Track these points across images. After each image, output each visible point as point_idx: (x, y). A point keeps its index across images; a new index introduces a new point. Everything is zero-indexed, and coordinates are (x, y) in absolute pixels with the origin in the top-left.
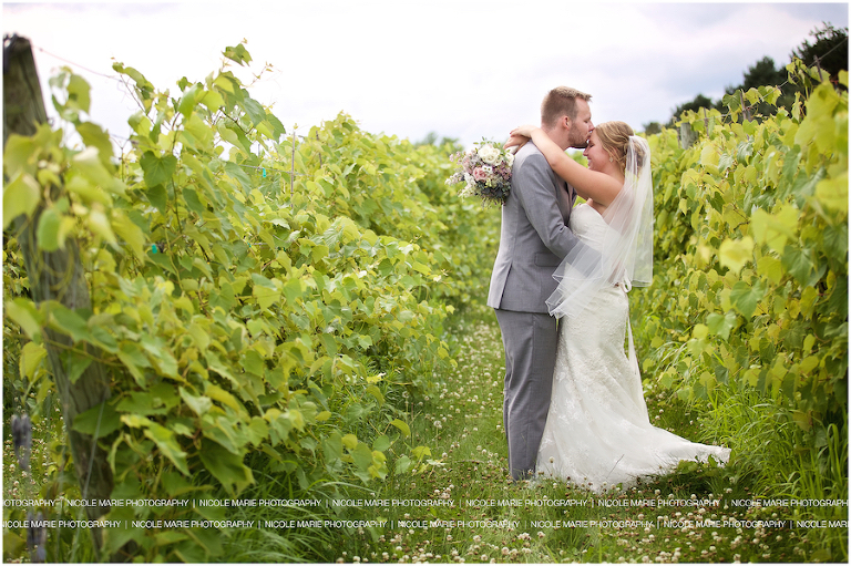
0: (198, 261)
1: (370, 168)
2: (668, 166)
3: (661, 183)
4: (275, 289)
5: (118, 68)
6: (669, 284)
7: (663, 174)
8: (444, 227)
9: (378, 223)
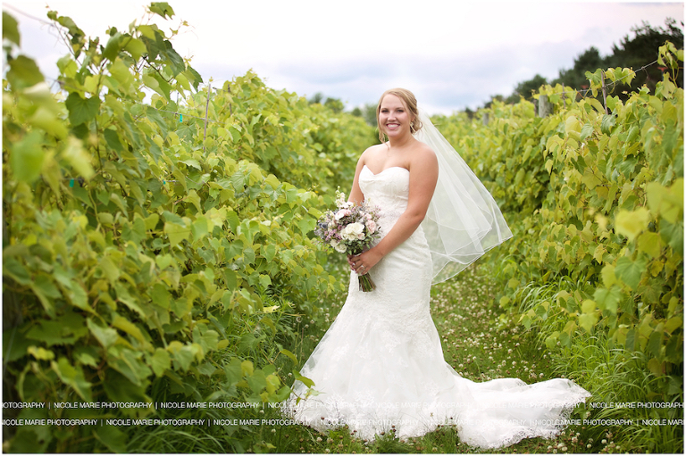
0: (114, 196)
1: (273, 119)
2: (527, 131)
3: (520, 145)
4: (184, 227)
5: (52, 16)
6: (524, 232)
7: (523, 138)
8: (330, 174)
9: (276, 166)
